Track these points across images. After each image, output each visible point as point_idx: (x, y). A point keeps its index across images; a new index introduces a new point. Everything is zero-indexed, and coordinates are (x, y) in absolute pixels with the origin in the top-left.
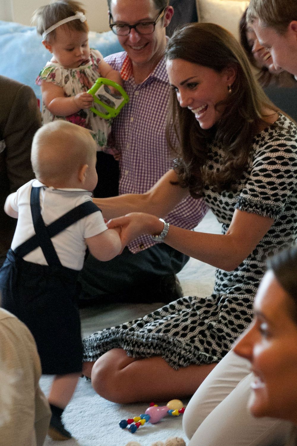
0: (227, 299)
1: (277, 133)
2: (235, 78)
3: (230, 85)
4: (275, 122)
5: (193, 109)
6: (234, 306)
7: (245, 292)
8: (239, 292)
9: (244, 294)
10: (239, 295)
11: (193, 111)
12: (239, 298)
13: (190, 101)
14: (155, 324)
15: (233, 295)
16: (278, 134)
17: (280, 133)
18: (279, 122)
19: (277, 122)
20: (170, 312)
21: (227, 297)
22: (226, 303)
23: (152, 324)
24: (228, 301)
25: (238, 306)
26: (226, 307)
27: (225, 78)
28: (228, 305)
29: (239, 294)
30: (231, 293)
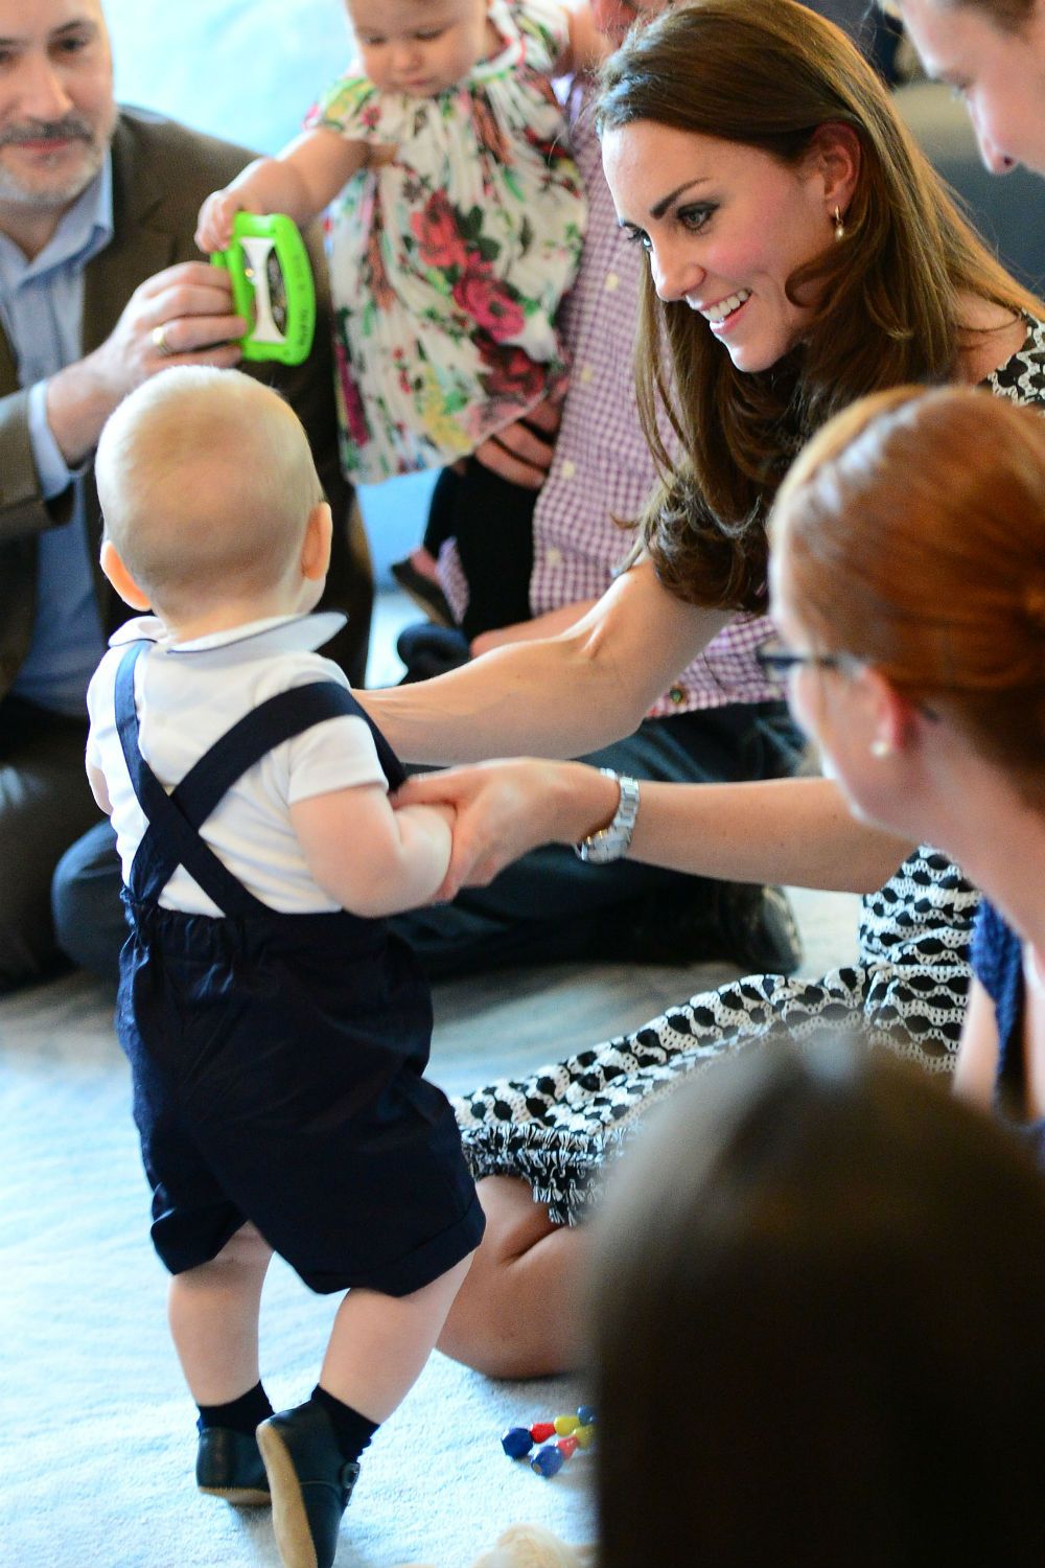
0: (892, 986)
1: (1026, 399)
2: (854, 185)
3: (837, 211)
4: (1014, 357)
5: (707, 308)
6: (919, 1008)
7: (956, 958)
8: (935, 958)
9: (954, 964)
10: (936, 968)
11: (705, 314)
12: (934, 977)
13: (692, 278)
14: (638, 1083)
15: (915, 967)
16: (1028, 401)
17: (1038, 395)
18: (1028, 353)
19: (1023, 357)
20: (695, 1036)
21: (894, 978)
22: (890, 999)
23: (629, 1084)
24: (898, 991)
25: (933, 1009)
26: (891, 1012)
27: (817, 184)
28: (899, 1005)
29: (936, 964)
30: (908, 960)
